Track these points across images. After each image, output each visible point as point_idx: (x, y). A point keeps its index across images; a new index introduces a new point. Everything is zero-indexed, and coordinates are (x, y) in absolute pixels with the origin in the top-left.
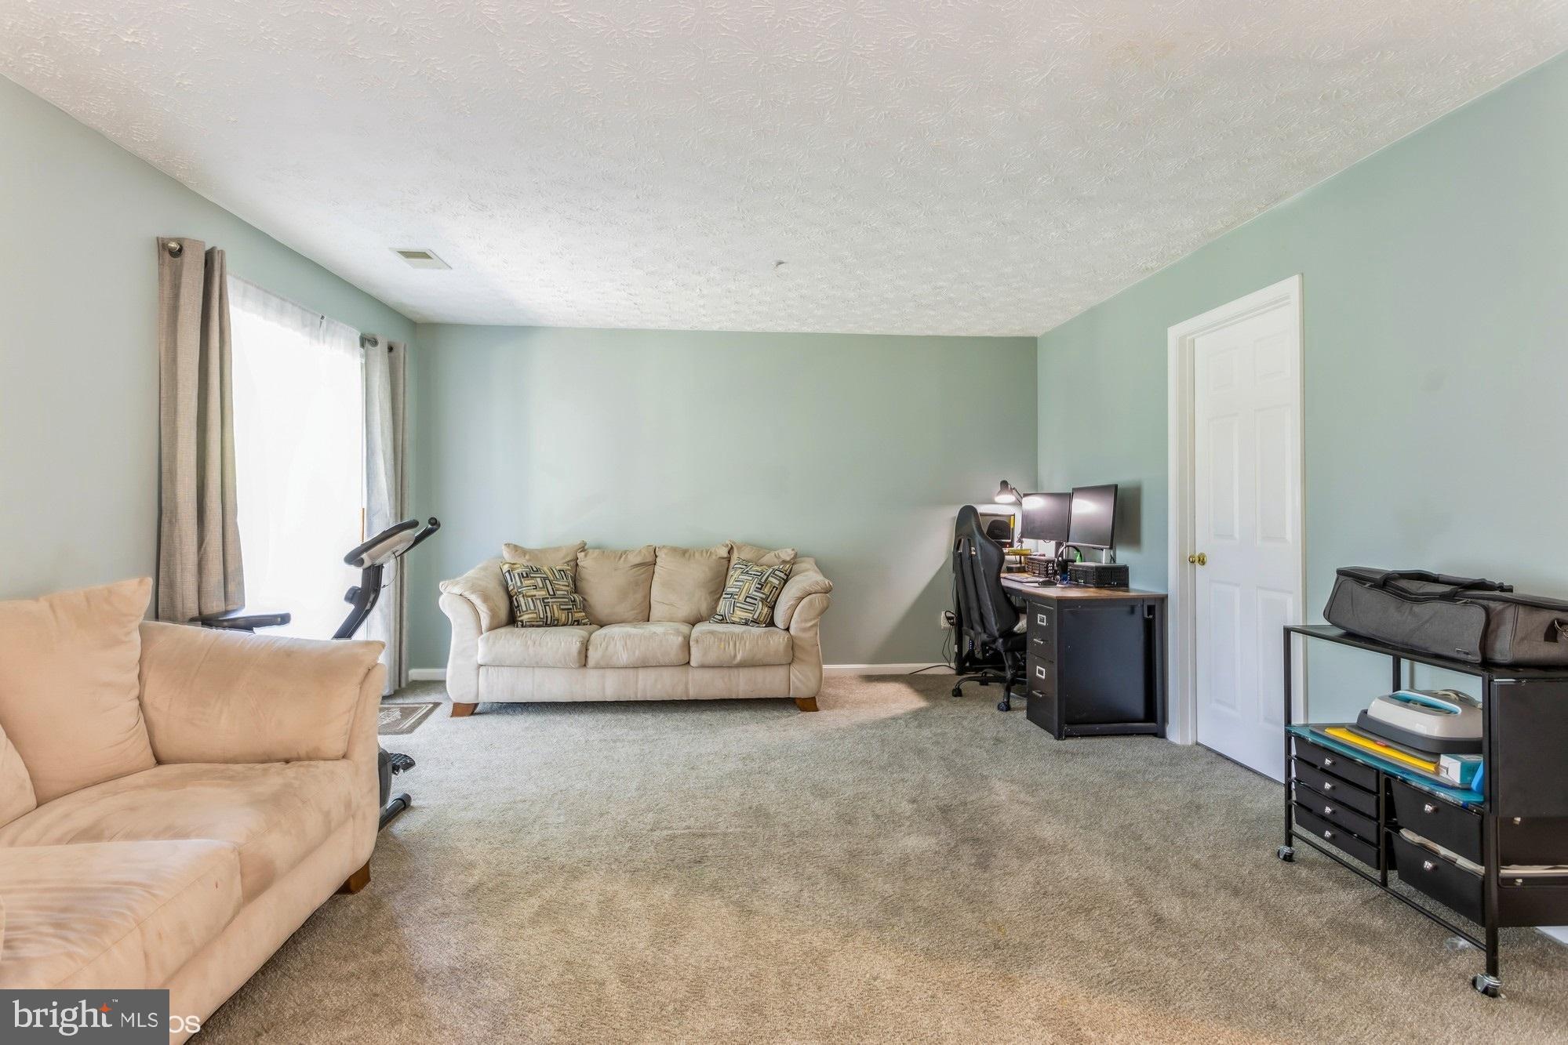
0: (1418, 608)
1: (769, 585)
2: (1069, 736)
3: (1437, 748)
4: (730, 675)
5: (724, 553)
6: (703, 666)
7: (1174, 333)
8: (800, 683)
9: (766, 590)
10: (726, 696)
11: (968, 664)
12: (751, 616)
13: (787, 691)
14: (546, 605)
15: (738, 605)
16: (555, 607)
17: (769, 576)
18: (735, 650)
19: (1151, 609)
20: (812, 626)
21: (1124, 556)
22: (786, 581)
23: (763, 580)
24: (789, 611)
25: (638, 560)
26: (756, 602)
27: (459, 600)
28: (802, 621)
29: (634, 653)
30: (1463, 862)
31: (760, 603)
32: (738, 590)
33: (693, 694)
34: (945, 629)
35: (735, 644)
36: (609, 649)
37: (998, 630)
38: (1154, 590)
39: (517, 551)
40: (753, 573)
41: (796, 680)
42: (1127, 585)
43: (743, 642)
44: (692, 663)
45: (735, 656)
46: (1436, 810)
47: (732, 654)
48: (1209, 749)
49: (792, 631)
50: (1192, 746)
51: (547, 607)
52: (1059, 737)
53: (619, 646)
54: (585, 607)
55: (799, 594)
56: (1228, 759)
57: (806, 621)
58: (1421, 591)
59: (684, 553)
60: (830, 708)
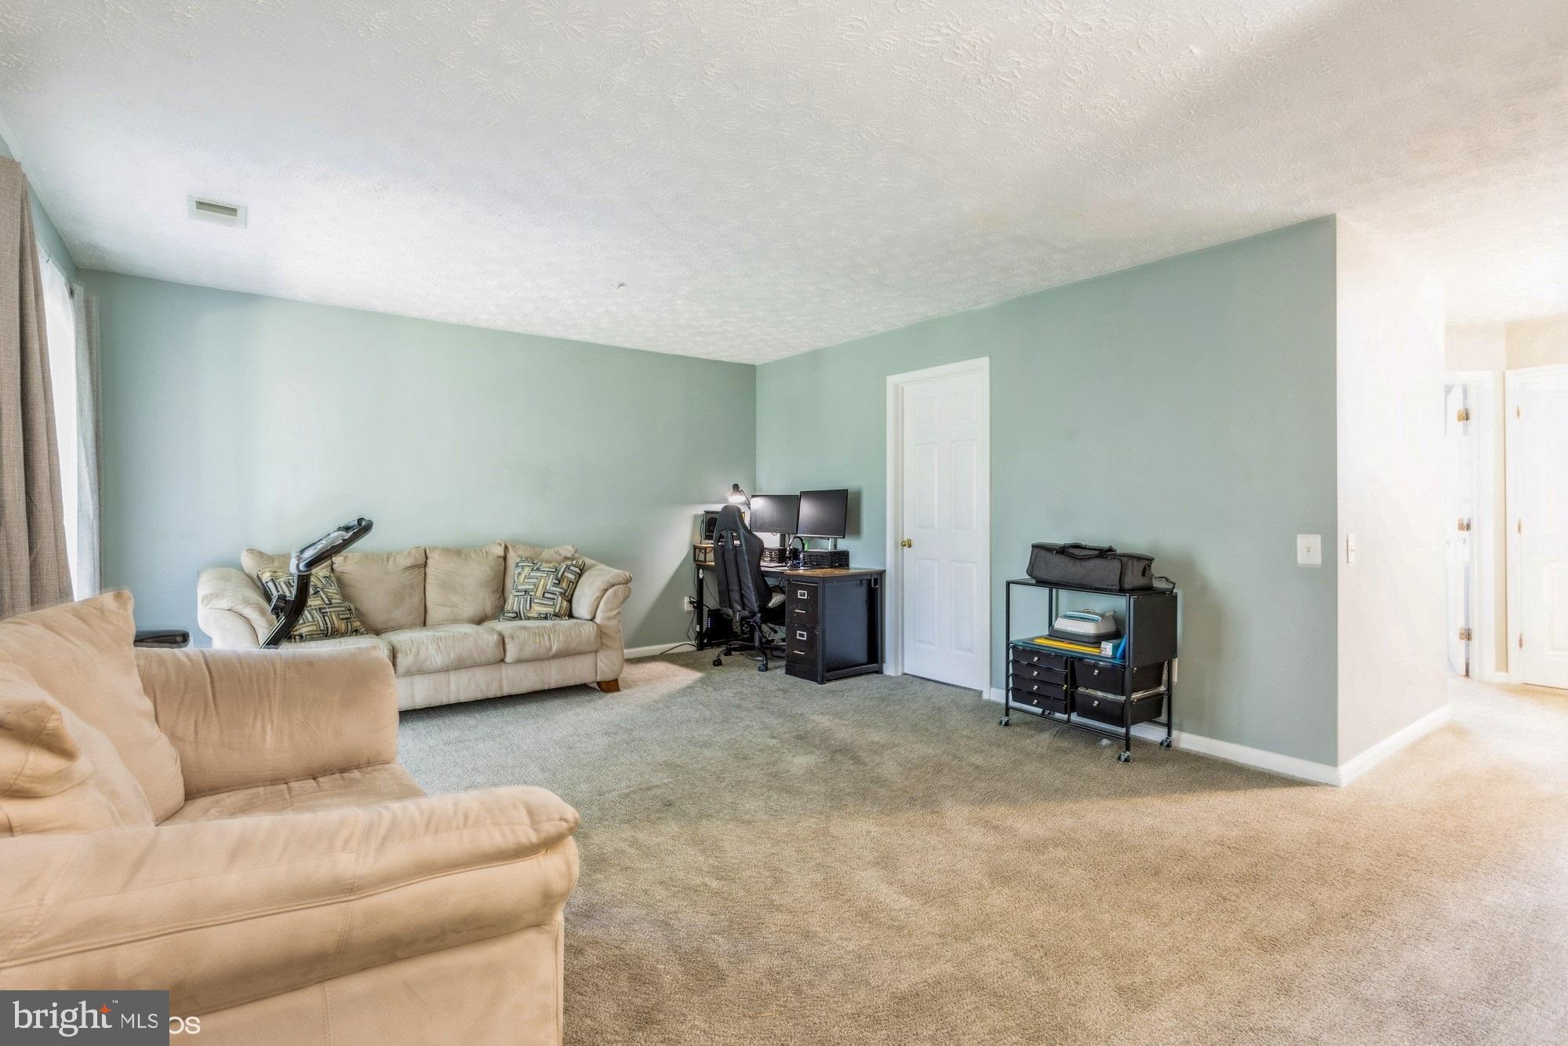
0: (1084, 564)
1: (565, 580)
2: (829, 680)
3: (1097, 640)
4: (542, 669)
5: (500, 551)
6: (519, 661)
7: (892, 380)
8: (604, 666)
9: (564, 585)
10: (538, 687)
11: (705, 641)
12: (552, 610)
13: (594, 674)
14: (324, 615)
15: (535, 601)
16: (333, 616)
17: (564, 571)
18: (550, 641)
19: (876, 580)
20: (615, 615)
21: (843, 544)
22: (580, 576)
23: (559, 576)
24: (596, 602)
25: (409, 562)
26: (555, 597)
27: (229, 616)
28: (607, 611)
29: (449, 655)
30: (1110, 696)
31: (560, 598)
32: (533, 587)
33: (506, 691)
34: (688, 612)
35: (550, 638)
36: (421, 653)
37: (758, 607)
38: (875, 567)
39: (262, 558)
40: (547, 569)
41: (602, 665)
42: (848, 565)
43: (557, 635)
44: (508, 659)
45: (551, 648)
46: (1100, 672)
47: (548, 646)
48: (914, 676)
49: (598, 620)
50: (901, 677)
51: (326, 618)
52: (822, 683)
53: (432, 649)
54: (360, 615)
55: (604, 586)
56: (929, 680)
57: (611, 610)
58: (1081, 554)
59: (456, 552)
60: (629, 687)
